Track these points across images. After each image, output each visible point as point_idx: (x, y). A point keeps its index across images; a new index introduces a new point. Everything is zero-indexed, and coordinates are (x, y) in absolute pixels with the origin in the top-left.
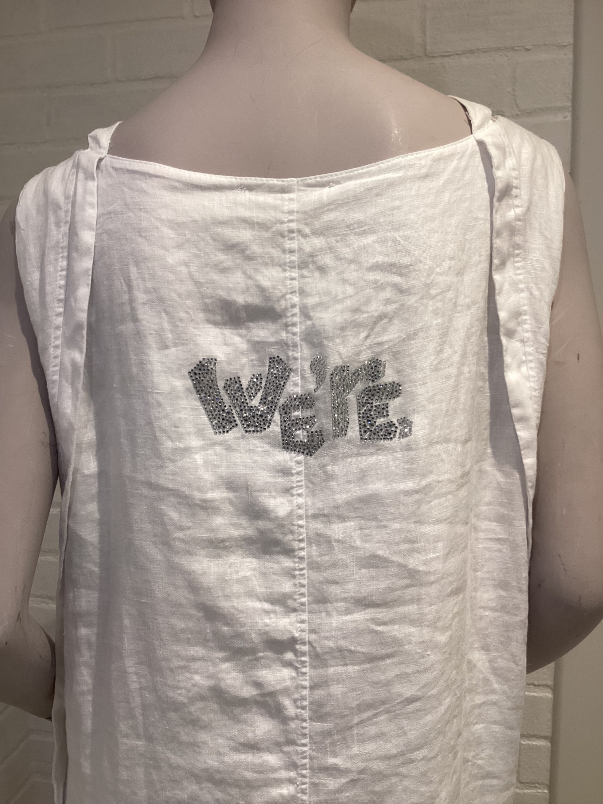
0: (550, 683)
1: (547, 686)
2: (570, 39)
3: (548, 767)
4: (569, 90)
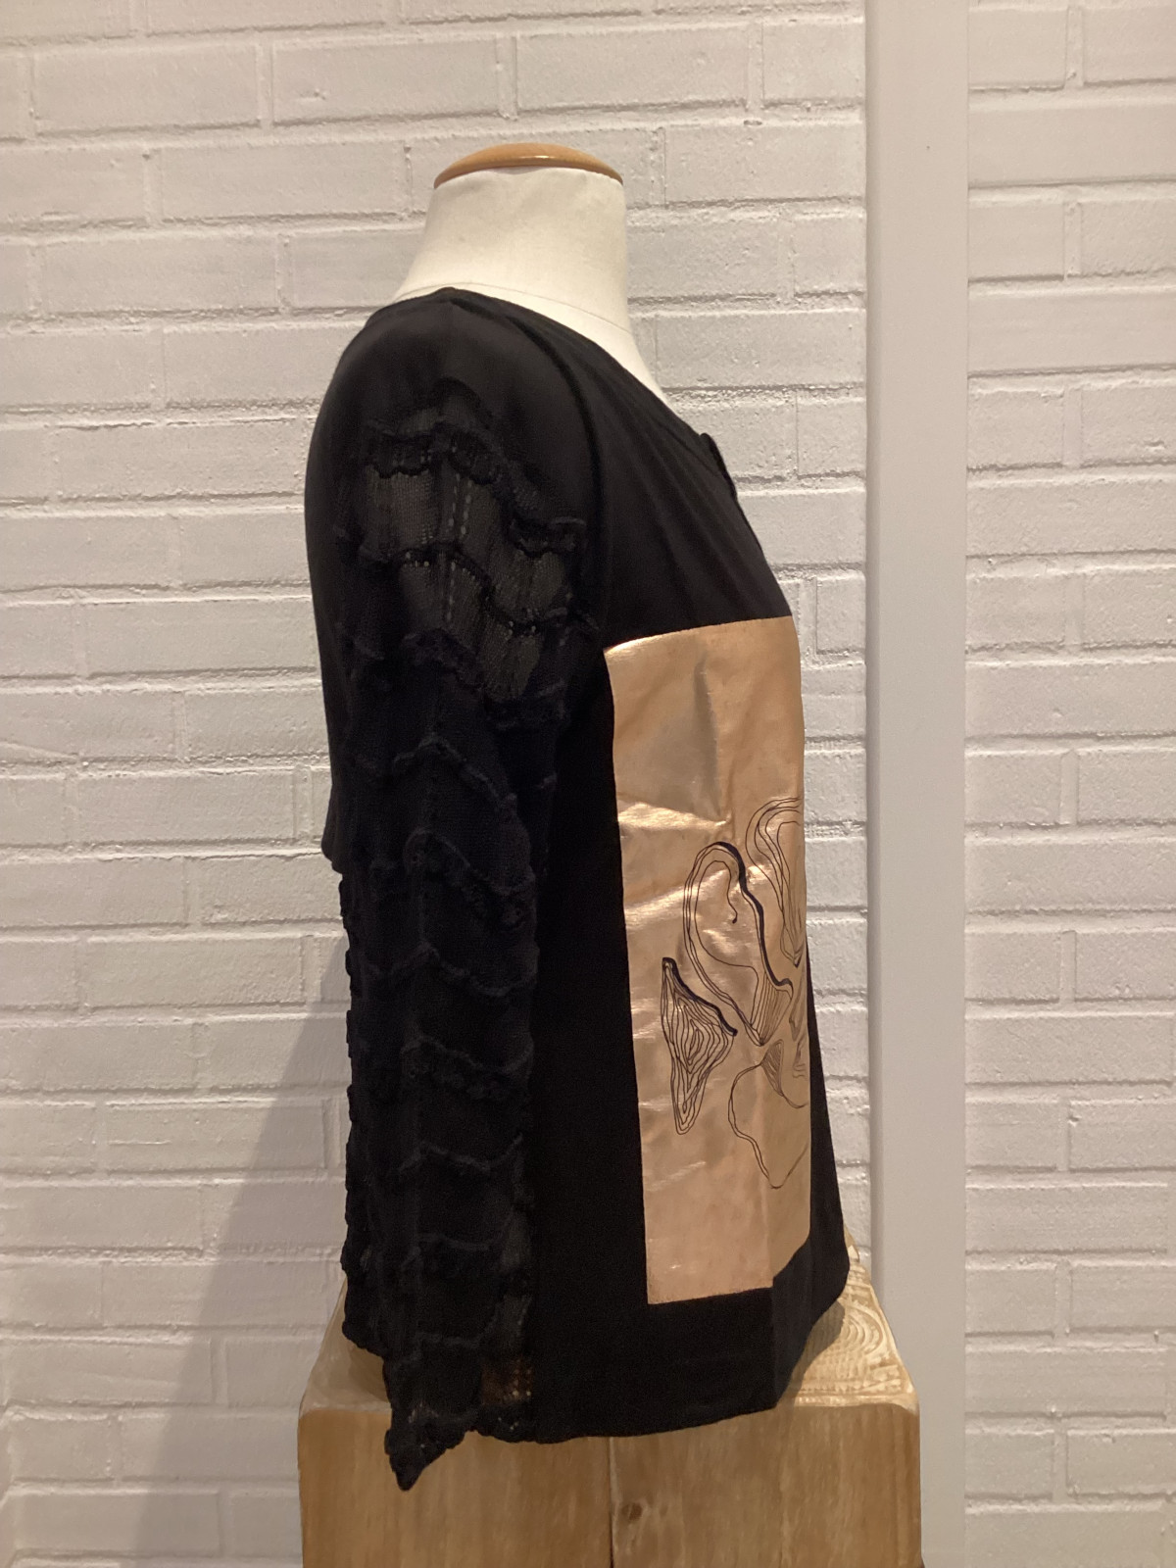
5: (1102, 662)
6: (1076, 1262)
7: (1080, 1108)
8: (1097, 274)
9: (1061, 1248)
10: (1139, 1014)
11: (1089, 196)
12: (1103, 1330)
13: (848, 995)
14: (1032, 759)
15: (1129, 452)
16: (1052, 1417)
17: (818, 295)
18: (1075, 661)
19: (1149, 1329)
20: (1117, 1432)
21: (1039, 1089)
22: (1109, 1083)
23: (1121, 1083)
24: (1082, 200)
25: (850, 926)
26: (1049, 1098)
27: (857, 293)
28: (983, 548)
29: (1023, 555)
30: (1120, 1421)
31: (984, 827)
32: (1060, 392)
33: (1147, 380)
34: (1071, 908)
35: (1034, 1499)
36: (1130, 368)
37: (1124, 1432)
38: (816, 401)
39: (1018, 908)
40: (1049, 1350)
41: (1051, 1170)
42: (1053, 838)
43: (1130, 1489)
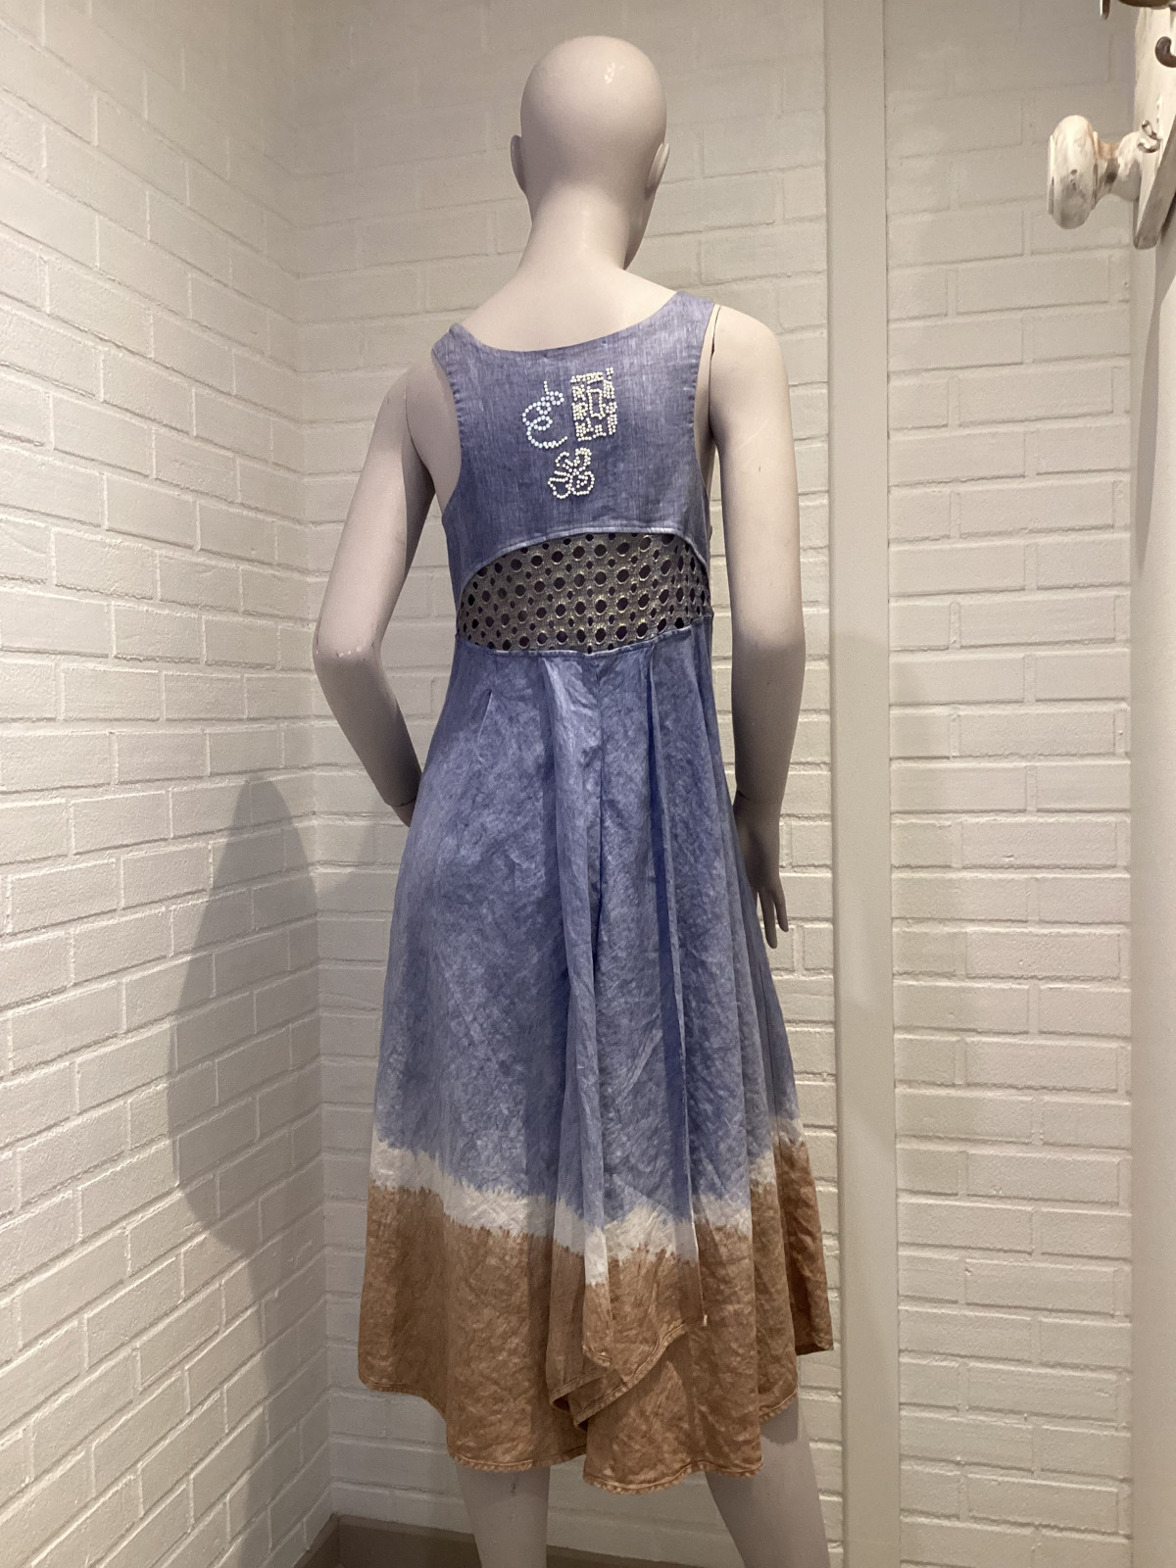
0: (829, 862)
1: (827, 866)
2: (825, 267)
3: (831, 949)
4: (825, 310)
5: (980, 985)
6: (973, 1364)
7: (973, 1265)
8: (970, 756)
9: (962, 1353)
10: (1009, 1207)
11: (964, 711)
12: (990, 1410)
13: (826, 1180)
14: (938, 1042)
15: (991, 861)
16: (958, 1463)
17: (803, 764)
18: (963, 984)
19: (1020, 1413)
20: (1000, 1479)
21: (946, 1251)
22: (991, 1250)
23: (999, 1250)
24: (961, 713)
25: (827, 1138)
26: (952, 1256)
27: (825, 763)
28: (903, 914)
29: (928, 919)
30: (1002, 1471)
31: (909, 1083)
32: (949, 823)
33: (1002, 819)
34: (963, 1137)
35: (948, 1517)
36: (992, 811)
37: (1006, 1479)
38: (802, 823)
39: (931, 1134)
40: (955, 1419)
41: (955, 1302)
42: (952, 1092)
43: (1011, 1519)
